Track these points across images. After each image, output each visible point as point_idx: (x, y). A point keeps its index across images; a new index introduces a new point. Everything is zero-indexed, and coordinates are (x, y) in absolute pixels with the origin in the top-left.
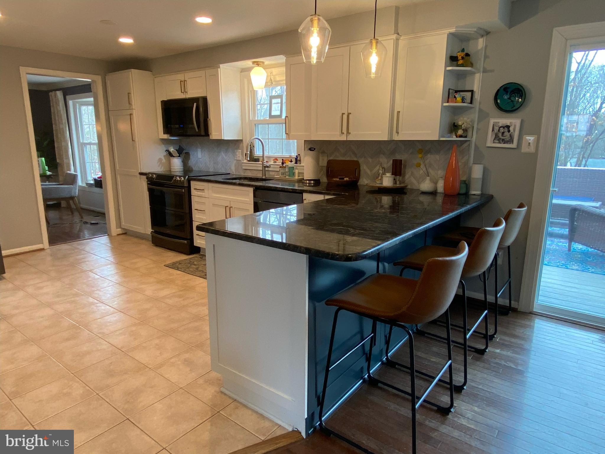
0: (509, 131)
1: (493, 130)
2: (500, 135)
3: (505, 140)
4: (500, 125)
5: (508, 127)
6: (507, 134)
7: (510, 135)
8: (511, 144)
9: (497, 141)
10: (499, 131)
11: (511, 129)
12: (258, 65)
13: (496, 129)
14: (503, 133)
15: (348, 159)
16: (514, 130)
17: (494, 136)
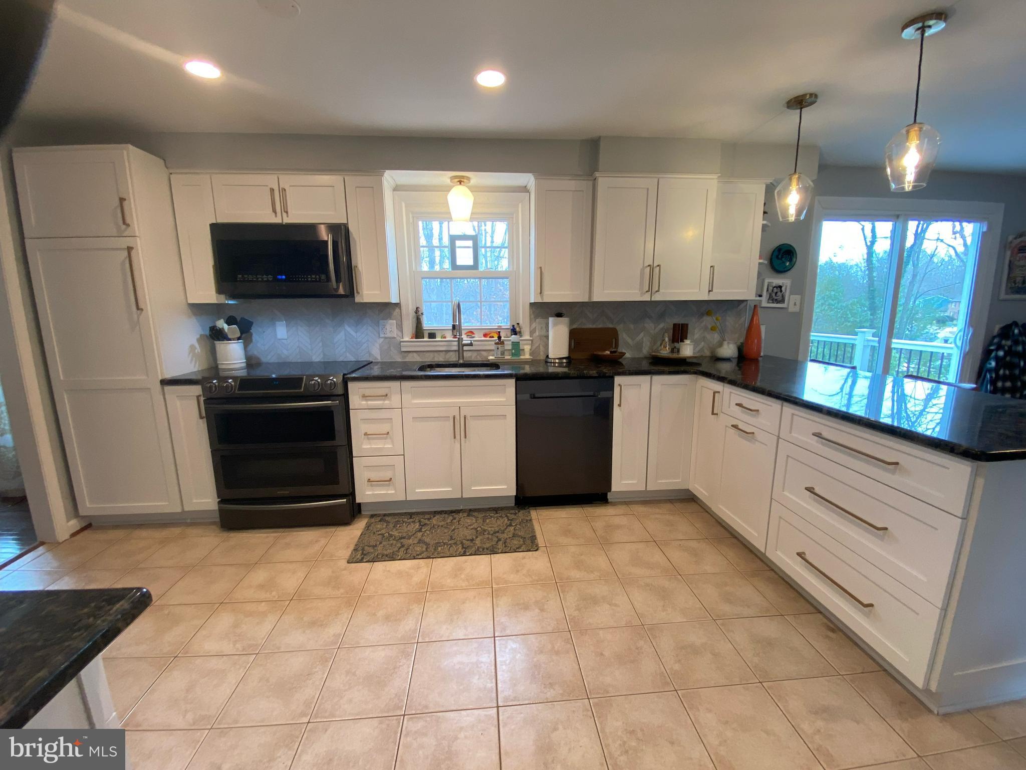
0: (781, 291)
1: (768, 290)
2: (774, 295)
3: (778, 300)
4: (774, 285)
5: (780, 287)
6: (779, 293)
7: (782, 295)
8: (783, 304)
9: (771, 301)
10: (773, 291)
11: (783, 289)
12: (460, 183)
13: (771, 288)
14: (776, 293)
15: (600, 326)
16: (786, 290)
17: (768, 296)
